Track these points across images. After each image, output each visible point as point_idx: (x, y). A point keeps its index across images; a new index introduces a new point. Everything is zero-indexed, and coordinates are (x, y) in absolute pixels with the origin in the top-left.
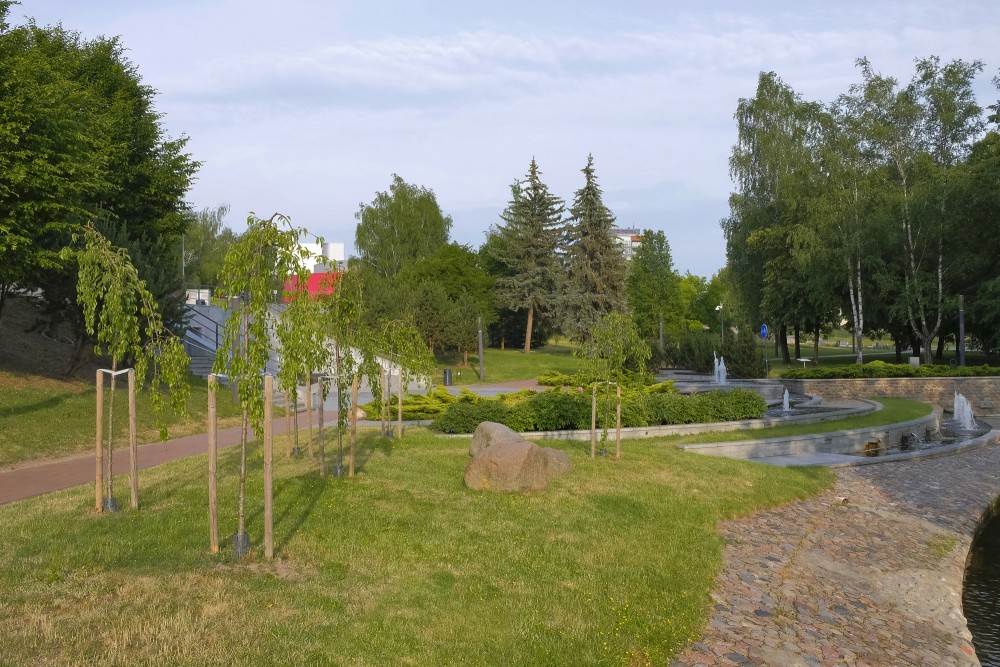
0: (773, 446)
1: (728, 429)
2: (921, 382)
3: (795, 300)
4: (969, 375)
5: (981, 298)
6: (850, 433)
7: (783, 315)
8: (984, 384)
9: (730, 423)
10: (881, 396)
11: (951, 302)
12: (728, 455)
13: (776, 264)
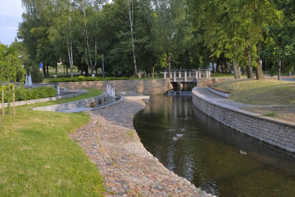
0: (63, 106)
1: (45, 101)
2: (96, 83)
3: (49, 55)
4: (109, 80)
5: (108, 56)
6: (86, 100)
7: (45, 60)
8: (113, 83)
9: (45, 99)
10: (84, 87)
11: (100, 57)
12: (48, 111)
13: (41, 41)
